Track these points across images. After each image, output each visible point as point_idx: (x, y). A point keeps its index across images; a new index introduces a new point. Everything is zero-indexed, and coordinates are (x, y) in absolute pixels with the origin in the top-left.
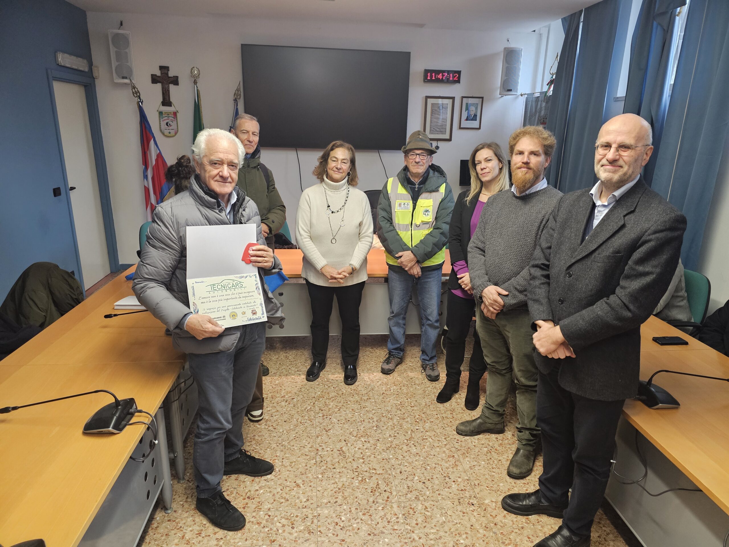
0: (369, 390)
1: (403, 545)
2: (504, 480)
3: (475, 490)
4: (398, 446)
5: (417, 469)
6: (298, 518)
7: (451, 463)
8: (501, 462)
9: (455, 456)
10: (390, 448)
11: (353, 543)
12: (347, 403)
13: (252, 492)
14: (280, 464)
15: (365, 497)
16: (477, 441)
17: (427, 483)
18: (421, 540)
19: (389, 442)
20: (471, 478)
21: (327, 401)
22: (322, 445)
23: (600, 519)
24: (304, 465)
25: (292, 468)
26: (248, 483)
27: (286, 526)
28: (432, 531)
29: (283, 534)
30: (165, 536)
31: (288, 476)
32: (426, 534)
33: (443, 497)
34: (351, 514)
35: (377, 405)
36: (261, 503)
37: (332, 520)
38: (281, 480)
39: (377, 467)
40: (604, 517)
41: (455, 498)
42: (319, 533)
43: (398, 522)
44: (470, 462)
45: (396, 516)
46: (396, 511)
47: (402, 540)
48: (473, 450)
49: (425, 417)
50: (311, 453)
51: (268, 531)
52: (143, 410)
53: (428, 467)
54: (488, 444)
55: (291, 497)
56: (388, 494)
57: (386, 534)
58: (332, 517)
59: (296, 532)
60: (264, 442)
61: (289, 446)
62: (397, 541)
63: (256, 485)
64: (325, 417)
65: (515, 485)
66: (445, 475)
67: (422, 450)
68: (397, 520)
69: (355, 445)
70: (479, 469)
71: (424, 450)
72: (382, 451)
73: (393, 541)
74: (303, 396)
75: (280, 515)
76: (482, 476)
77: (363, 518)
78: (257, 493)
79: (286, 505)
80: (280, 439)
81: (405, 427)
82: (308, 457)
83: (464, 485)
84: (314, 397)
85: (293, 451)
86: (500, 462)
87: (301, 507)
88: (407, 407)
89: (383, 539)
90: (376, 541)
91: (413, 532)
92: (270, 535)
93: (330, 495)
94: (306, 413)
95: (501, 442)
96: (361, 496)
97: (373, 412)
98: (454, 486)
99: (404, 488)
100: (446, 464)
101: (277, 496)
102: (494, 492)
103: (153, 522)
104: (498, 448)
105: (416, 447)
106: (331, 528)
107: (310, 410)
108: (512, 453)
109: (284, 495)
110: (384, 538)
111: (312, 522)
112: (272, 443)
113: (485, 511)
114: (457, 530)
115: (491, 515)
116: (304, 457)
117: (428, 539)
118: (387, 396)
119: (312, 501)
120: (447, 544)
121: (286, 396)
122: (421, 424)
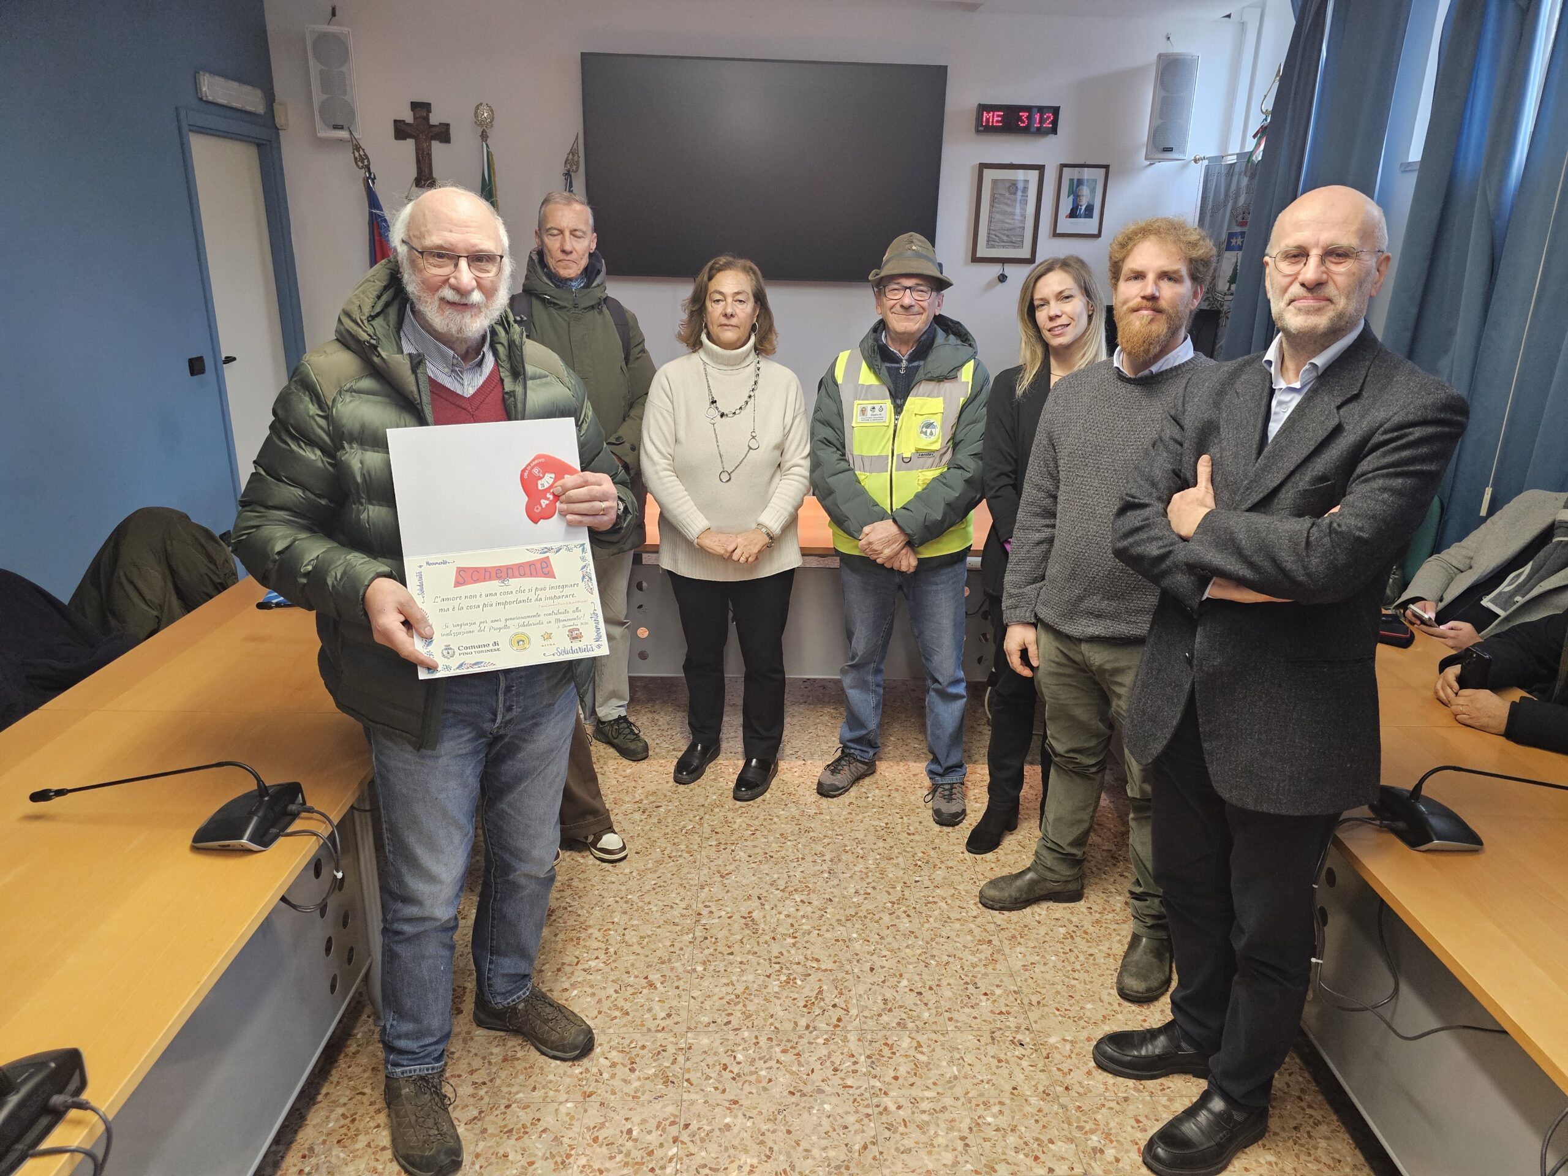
1: (862, 1119)
2: (1097, 996)
3: (1030, 1014)
4: (870, 916)
5: (909, 963)
6: (646, 1050)
7: (983, 956)
8: (1094, 959)
9: (994, 942)
10: (854, 919)
11: (755, 1108)
12: (771, 819)
14: (619, 938)
15: (791, 1016)
17: (927, 994)
18: (901, 1112)
19: (852, 905)
20: (1025, 990)
21: (730, 815)
22: (710, 904)
23: (1302, 1091)
24: (669, 944)
25: (643, 948)
27: (619, 1066)
28: (927, 1094)
29: (611, 1082)
30: (370, 1070)
31: (633, 965)
32: (913, 1101)
33: (958, 1024)
34: (757, 1050)
35: (836, 828)
37: (716, 1058)
38: (616, 972)
39: (822, 954)
40: (1313, 1087)
41: (984, 1028)
42: (685, 1084)
44: (1025, 956)
45: (854, 1059)
46: (853, 1047)
47: (860, 1108)
48: (1034, 931)
49: (936, 856)
50: (685, 921)
51: (581, 1073)
53: (932, 962)
54: (1068, 920)
55: (635, 1007)
56: (839, 1012)
57: (827, 1095)
58: (716, 1054)
59: (639, 1079)
60: (590, 894)
61: (640, 904)
62: (849, 1110)
63: (564, 979)
64: (723, 847)
65: (1118, 1009)
66: (967, 979)
67: (923, 926)
68: (853, 1068)
69: (780, 909)
70: (1043, 970)
71: (926, 926)
72: (835, 924)
73: (841, 1111)
74: (680, 801)
75: (608, 1042)
76: (1047, 986)
77: (783, 1058)
79: (622, 1024)
80: (623, 888)
81: (891, 875)
82: (679, 928)
83: (1007, 1002)
84: (703, 806)
85: (647, 913)
86: (1092, 958)
87: (653, 1030)
88: (899, 834)
89: (820, 1104)
90: (804, 1108)
91: (886, 1093)
92: (584, 1083)
93: (715, 1008)
94: (683, 838)
95: (1098, 916)
96: (782, 1013)
97: (826, 841)
98: (984, 1004)
99: (875, 1002)
100: (971, 957)
101: (607, 1004)
102: (1071, 1021)
103: (349, 1042)
105: (910, 919)
106: (712, 1075)
107: (693, 831)
109: (621, 1003)
110: (823, 1103)
111: (674, 1061)
112: (605, 894)
113: (1046, 1060)
114: (981, 1095)
115: (1059, 1069)
116: (670, 928)
117: (916, 1110)
118: (858, 809)
119: (677, 1019)
120: (957, 1123)
121: (645, 802)
122: (926, 871)
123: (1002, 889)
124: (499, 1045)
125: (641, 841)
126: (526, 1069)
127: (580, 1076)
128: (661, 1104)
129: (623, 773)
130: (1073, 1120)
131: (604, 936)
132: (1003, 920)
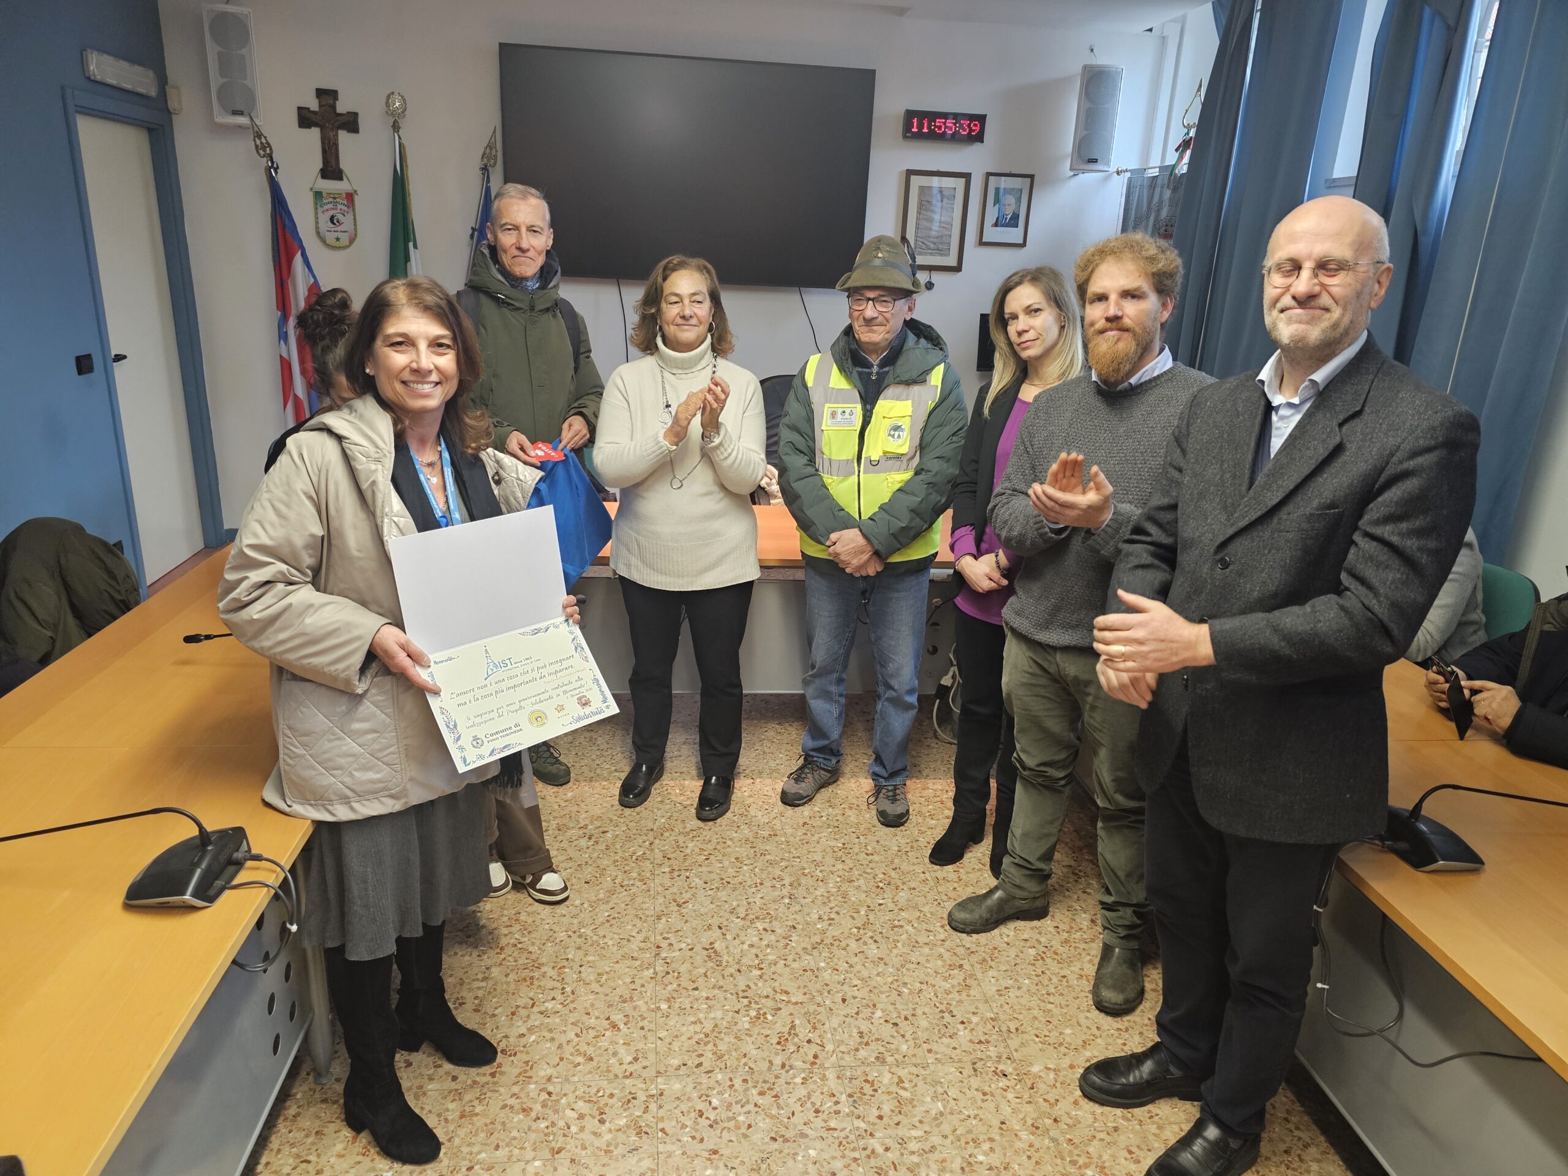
0: (773, 815)
1: (849, 1165)
2: (1074, 1020)
3: (1009, 1042)
4: (838, 942)
5: (882, 993)
6: (615, 1098)
7: (955, 982)
8: (1067, 981)
9: (965, 967)
10: (821, 946)
11: (737, 1157)
12: (725, 843)
13: (511, 1040)
14: (575, 976)
15: (766, 1054)
16: (1012, 933)
17: (903, 1024)
18: (889, 1154)
19: (817, 932)
20: (1002, 1016)
21: (681, 839)
22: (669, 935)
23: (1288, 1112)
24: (628, 980)
25: (601, 986)
26: (503, 1018)
27: (588, 1118)
28: (914, 1133)
29: (582, 1135)
30: (313, 1134)
31: (592, 1005)
32: (900, 1141)
33: (938, 1056)
34: (733, 1094)
35: (792, 850)
36: (530, 1064)
37: (690, 1104)
38: (576, 1014)
39: (791, 986)
40: (1298, 1107)
41: (965, 1059)
42: (660, 1134)
43: (837, 1112)
44: (997, 980)
45: (835, 1099)
46: (832, 1086)
47: (846, 1152)
48: (1004, 953)
49: (897, 877)
50: (644, 955)
51: (547, 1127)
52: (265, 856)
53: (905, 990)
54: (1037, 940)
55: (599, 1052)
56: (814, 1049)
57: (811, 1139)
58: (689, 1099)
59: (610, 1131)
60: (540, 929)
61: (595, 938)
62: (835, 1154)
63: (520, 1023)
64: (677, 873)
65: (1097, 1033)
66: (943, 1007)
67: (891, 951)
68: (835, 1108)
69: (743, 938)
70: (1018, 995)
71: (895, 951)
72: (802, 953)
73: (827, 1157)
74: (627, 825)
75: (573, 1092)
76: (1023, 1012)
77: (761, 1101)
78: (523, 1041)
79: (587, 1071)
80: (575, 921)
81: (853, 899)
82: (638, 963)
83: (985, 1030)
84: (652, 830)
85: (603, 948)
86: (1065, 980)
87: (620, 1076)
88: (857, 854)
89: (804, 1150)
90: (788, 1154)
91: (871, 1135)
92: (551, 1138)
93: (685, 1049)
94: (633, 865)
95: (1065, 935)
96: (754, 1052)
97: (783, 864)
98: (962, 1033)
99: (851, 1036)
100: (944, 984)
101: (568, 1050)
102: (1051, 1048)
103: (288, 1104)
104: (1061, 950)
105: (877, 945)
106: (688, 1123)
107: (644, 857)
108: (1090, 961)
109: (583, 1048)
110: (808, 1148)
111: (646, 1110)
112: (556, 929)
113: (1032, 1091)
114: (969, 1132)
115: (1045, 1100)
116: (629, 963)
117: (905, 1152)
118: (813, 830)
119: (645, 1063)
120: (948, 1163)
121: (590, 827)
122: (888, 894)
123: (972, 911)
124: (454, 1100)
125: (590, 870)
126: (486, 1125)
127: (546, 1131)
128: (636, 1158)
129: (564, 797)
130: (1066, 1154)
131: (559, 974)
132: (972, 942)
